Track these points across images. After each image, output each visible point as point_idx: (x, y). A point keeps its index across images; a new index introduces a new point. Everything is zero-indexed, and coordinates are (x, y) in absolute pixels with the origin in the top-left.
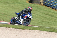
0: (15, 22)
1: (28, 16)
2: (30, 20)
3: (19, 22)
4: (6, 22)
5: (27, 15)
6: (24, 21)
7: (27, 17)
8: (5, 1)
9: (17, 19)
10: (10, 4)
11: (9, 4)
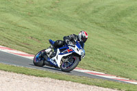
0: (45, 60)
1: (75, 49)
2: (78, 58)
3: (52, 62)
4: (112, 75)
5: (73, 48)
6: (64, 60)
7: (71, 51)
8: (115, 26)
9: (51, 53)
10: (124, 33)
11: (122, 34)
